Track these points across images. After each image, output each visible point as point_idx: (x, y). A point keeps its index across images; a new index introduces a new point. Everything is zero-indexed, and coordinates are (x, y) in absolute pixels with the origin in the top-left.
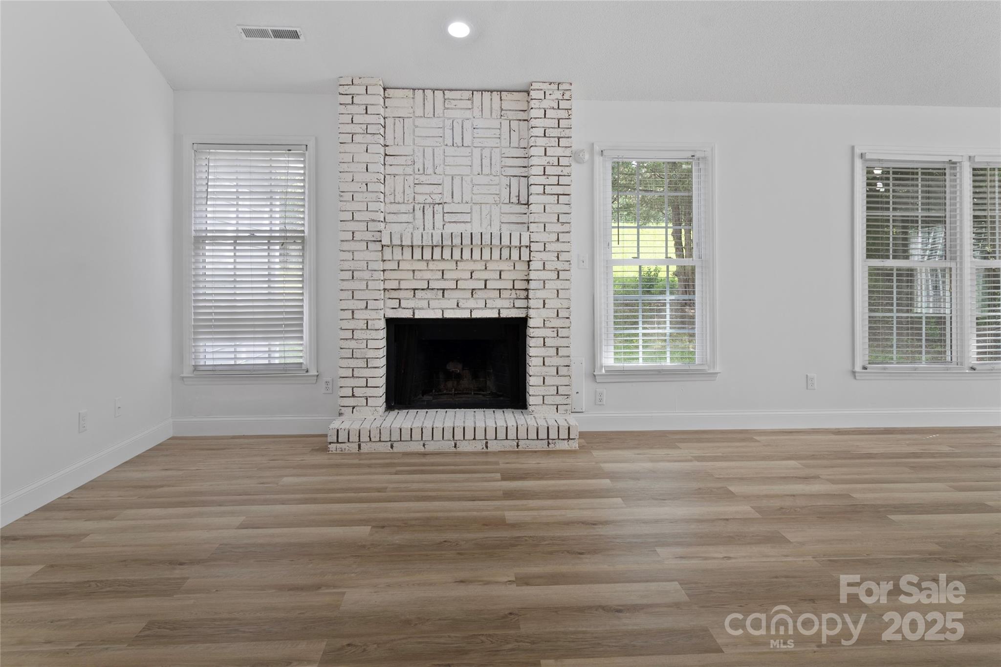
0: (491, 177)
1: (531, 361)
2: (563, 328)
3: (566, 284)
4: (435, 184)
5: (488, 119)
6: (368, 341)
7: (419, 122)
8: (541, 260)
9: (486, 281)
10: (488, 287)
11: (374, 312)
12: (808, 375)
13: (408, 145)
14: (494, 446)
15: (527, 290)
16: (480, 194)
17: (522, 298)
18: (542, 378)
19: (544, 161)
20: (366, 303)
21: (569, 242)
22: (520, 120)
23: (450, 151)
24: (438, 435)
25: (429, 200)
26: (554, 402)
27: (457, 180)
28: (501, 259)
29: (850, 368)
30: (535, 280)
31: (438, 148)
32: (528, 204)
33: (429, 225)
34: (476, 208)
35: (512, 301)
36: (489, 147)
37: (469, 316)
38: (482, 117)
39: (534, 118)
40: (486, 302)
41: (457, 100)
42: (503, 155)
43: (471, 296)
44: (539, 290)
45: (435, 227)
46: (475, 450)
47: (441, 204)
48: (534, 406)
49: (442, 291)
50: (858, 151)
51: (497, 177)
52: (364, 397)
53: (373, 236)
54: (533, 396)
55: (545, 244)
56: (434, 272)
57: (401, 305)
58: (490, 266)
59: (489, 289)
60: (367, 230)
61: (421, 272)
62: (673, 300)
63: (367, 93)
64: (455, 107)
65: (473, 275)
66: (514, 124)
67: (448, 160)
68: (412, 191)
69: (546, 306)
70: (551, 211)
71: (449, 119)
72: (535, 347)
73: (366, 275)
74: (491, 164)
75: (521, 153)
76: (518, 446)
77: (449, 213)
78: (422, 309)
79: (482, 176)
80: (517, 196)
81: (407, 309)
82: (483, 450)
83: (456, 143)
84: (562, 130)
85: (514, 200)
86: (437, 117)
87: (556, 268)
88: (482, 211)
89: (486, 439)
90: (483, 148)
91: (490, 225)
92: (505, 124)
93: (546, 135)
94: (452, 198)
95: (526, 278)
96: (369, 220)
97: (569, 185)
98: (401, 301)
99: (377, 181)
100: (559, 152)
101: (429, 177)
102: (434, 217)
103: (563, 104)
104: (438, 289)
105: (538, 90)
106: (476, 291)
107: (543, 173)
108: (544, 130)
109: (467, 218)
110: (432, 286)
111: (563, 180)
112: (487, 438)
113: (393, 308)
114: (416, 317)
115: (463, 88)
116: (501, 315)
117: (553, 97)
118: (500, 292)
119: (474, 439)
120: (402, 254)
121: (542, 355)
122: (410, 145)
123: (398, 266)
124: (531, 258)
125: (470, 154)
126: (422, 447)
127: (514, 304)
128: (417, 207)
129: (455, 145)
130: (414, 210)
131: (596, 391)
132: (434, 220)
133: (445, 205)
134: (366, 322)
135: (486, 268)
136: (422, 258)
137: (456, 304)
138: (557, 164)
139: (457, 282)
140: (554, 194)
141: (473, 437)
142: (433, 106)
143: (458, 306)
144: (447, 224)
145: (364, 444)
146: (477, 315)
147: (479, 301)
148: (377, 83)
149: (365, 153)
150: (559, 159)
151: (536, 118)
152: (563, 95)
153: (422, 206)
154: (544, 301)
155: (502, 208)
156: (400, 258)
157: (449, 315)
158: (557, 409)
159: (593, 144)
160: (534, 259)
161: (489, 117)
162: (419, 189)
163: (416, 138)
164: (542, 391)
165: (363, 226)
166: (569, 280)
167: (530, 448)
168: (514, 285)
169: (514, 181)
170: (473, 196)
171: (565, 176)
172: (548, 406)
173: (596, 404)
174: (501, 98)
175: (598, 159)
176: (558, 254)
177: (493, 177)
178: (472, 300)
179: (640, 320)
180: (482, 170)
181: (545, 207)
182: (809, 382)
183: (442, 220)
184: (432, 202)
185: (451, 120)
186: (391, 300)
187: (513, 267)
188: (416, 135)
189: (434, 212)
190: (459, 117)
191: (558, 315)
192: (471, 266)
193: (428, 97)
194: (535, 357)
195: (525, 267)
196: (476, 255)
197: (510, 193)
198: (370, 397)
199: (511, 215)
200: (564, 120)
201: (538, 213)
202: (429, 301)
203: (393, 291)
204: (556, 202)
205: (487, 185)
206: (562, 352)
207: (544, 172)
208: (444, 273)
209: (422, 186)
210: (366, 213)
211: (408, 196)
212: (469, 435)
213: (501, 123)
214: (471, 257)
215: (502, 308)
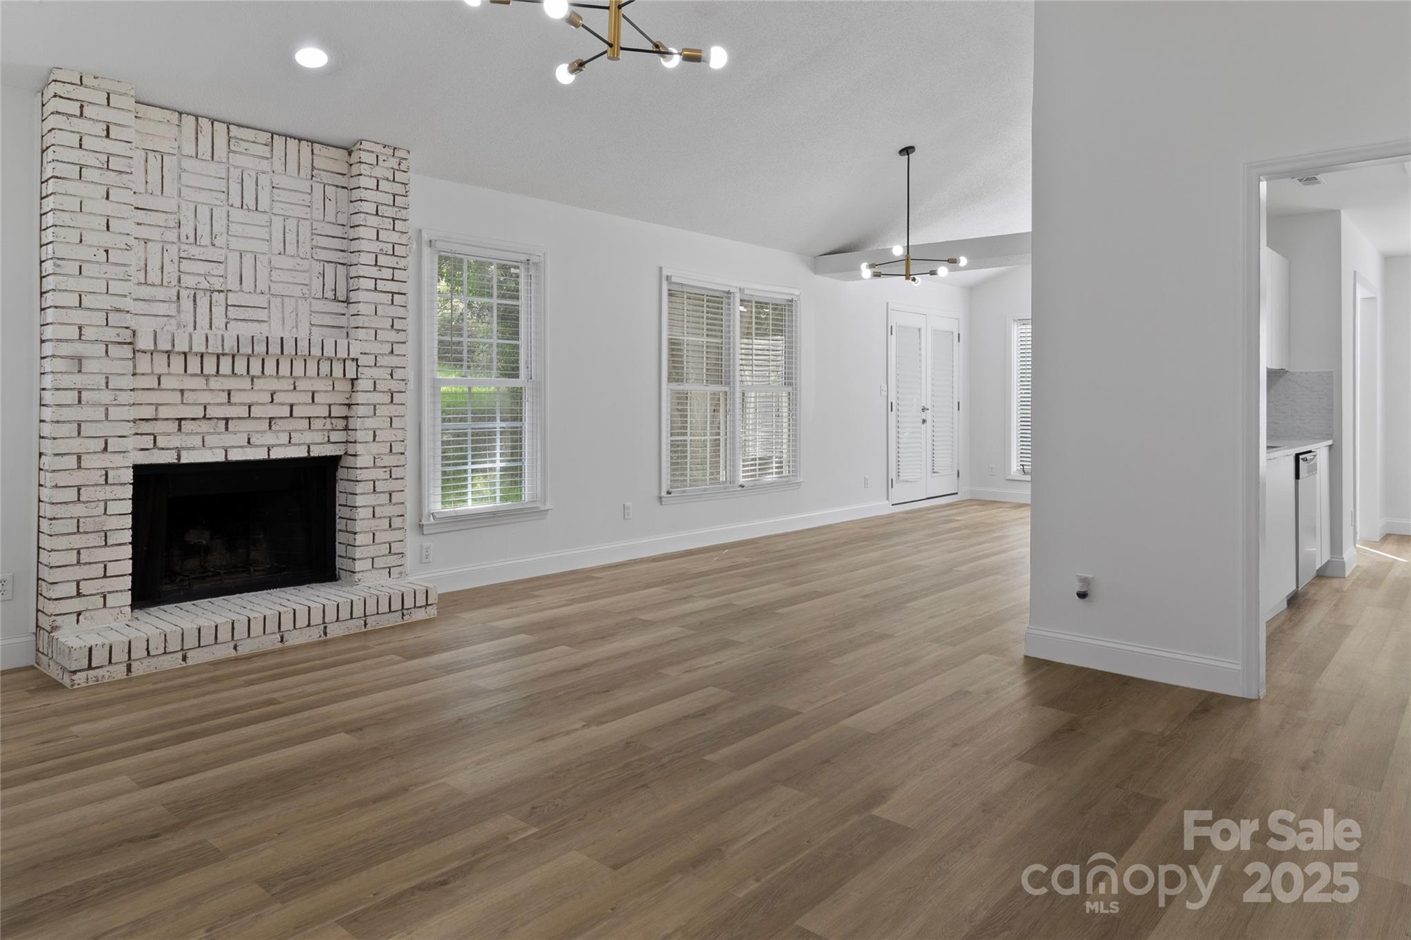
0: (298, 260)
1: (358, 513)
2: (397, 466)
3: (401, 410)
4: (213, 261)
5: (294, 177)
6: (108, 503)
7: (186, 164)
8: (372, 378)
9: (292, 406)
10: (294, 415)
11: (118, 457)
12: (625, 504)
13: (170, 197)
14: (335, 631)
15: (346, 418)
16: (282, 282)
17: (340, 428)
18: (372, 535)
19: (376, 247)
20: (104, 443)
21: (404, 355)
22: (337, 186)
23: (237, 215)
24: (257, 628)
25: (205, 285)
26: (386, 564)
27: (248, 260)
28: (318, 375)
29: (656, 494)
30: (362, 404)
31: (219, 209)
32: (347, 301)
33: (203, 320)
34: (276, 302)
35: (326, 434)
36: (294, 217)
37: (266, 457)
38: (285, 174)
39: (364, 188)
40: (290, 435)
41: (248, 141)
42: (314, 231)
43: (268, 428)
44: (368, 417)
45: (213, 326)
46: (310, 640)
47: (222, 291)
48: (361, 574)
49: (224, 422)
50: (665, 273)
51: (306, 260)
52: (98, 594)
53: (118, 335)
54: (359, 559)
55: (376, 357)
56: (216, 393)
57: (157, 444)
58: (301, 385)
59: (296, 417)
60: (107, 325)
61: (194, 392)
62: (503, 428)
63: (108, 105)
64: (244, 151)
65: (274, 398)
66: (330, 191)
67: (233, 227)
68: (177, 268)
69: (377, 439)
70: (384, 314)
71: (237, 167)
72: (362, 494)
73: (106, 397)
74: (298, 241)
75: (338, 231)
76: (365, 625)
77: (235, 306)
78: (193, 448)
79: (284, 256)
80: (332, 290)
81: (168, 449)
82: (321, 639)
83: (247, 205)
84: (397, 209)
85: (330, 295)
86: (218, 162)
87: (390, 389)
88: (285, 306)
89: (324, 623)
90: (286, 218)
91: (297, 327)
92: (318, 188)
93: (379, 213)
94: (241, 283)
95: (347, 402)
96: (109, 308)
97: (405, 282)
98: (158, 438)
99: (125, 247)
100: (394, 237)
101: (203, 249)
102: (211, 310)
103: (400, 177)
104: (218, 418)
105: (368, 151)
106: (277, 420)
107: (374, 263)
108: (376, 206)
109: (263, 315)
110: (210, 413)
111: (399, 275)
112: (326, 620)
113: (142, 450)
114: (183, 461)
115: (258, 126)
116: (311, 453)
117: (387, 164)
118: (310, 421)
119: (309, 625)
120: (169, 365)
121: (372, 504)
122: (174, 198)
123: (159, 384)
124: (359, 374)
125: (268, 224)
126: (232, 649)
127: (329, 437)
128: (184, 293)
129: (245, 207)
130: (178, 298)
131: (422, 545)
132: (211, 315)
133: (229, 294)
134: (104, 473)
135: (295, 388)
136: (202, 372)
137: (247, 441)
138: (392, 253)
139: (250, 407)
140: (388, 292)
141: (307, 623)
142: (211, 145)
143: (249, 442)
144: (232, 323)
145: (138, 663)
146: (277, 454)
147: (280, 434)
148: (127, 92)
149: (104, 201)
150: (393, 246)
151: (366, 189)
152: (400, 164)
153: (193, 292)
154: (374, 432)
155: (312, 305)
156: (165, 370)
157: (235, 456)
158: (389, 572)
159: (420, 231)
160: (363, 376)
161: (296, 175)
162: (185, 265)
163: (183, 188)
164: (372, 551)
165: (99, 318)
166: (404, 404)
167: (381, 625)
168: (330, 412)
169: (329, 269)
170: (272, 285)
171: (400, 269)
172: (379, 571)
173: (421, 562)
174: (312, 151)
175: (426, 251)
176: (392, 371)
177: (301, 261)
178: (269, 434)
179: (470, 453)
180: (285, 248)
181: (376, 308)
182: (626, 511)
183: (224, 316)
184: (208, 288)
185: (240, 170)
186: (139, 436)
187: (332, 387)
188: (183, 183)
189: (211, 303)
190: (251, 167)
191: (391, 451)
192: (274, 385)
193: (203, 129)
194: (364, 506)
195: (348, 387)
196: (285, 369)
197: (324, 285)
198: (109, 592)
199: (325, 315)
200: (400, 197)
201: (367, 315)
202: (203, 437)
203: (143, 422)
204: (390, 302)
205: (291, 270)
206: (396, 498)
207: (376, 261)
208: (231, 394)
209: (193, 262)
210: (105, 297)
211: (169, 275)
212: (302, 621)
213: (312, 186)
214: (277, 372)
215: (312, 444)
